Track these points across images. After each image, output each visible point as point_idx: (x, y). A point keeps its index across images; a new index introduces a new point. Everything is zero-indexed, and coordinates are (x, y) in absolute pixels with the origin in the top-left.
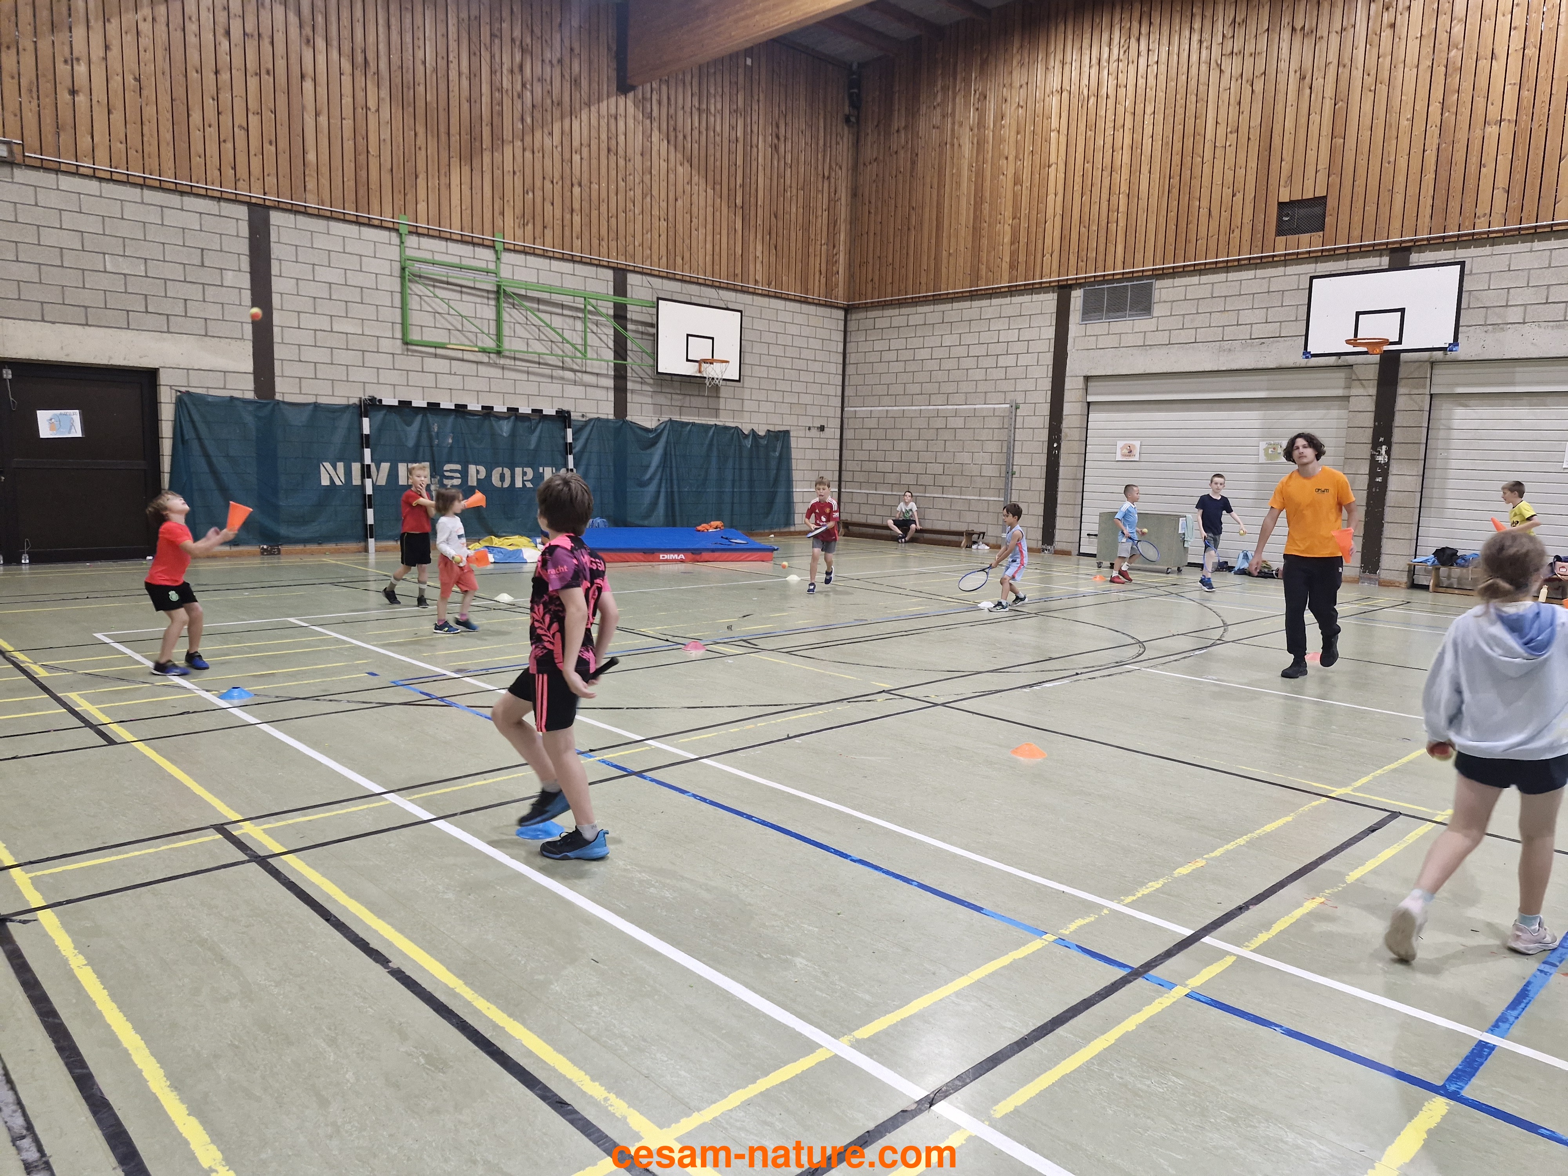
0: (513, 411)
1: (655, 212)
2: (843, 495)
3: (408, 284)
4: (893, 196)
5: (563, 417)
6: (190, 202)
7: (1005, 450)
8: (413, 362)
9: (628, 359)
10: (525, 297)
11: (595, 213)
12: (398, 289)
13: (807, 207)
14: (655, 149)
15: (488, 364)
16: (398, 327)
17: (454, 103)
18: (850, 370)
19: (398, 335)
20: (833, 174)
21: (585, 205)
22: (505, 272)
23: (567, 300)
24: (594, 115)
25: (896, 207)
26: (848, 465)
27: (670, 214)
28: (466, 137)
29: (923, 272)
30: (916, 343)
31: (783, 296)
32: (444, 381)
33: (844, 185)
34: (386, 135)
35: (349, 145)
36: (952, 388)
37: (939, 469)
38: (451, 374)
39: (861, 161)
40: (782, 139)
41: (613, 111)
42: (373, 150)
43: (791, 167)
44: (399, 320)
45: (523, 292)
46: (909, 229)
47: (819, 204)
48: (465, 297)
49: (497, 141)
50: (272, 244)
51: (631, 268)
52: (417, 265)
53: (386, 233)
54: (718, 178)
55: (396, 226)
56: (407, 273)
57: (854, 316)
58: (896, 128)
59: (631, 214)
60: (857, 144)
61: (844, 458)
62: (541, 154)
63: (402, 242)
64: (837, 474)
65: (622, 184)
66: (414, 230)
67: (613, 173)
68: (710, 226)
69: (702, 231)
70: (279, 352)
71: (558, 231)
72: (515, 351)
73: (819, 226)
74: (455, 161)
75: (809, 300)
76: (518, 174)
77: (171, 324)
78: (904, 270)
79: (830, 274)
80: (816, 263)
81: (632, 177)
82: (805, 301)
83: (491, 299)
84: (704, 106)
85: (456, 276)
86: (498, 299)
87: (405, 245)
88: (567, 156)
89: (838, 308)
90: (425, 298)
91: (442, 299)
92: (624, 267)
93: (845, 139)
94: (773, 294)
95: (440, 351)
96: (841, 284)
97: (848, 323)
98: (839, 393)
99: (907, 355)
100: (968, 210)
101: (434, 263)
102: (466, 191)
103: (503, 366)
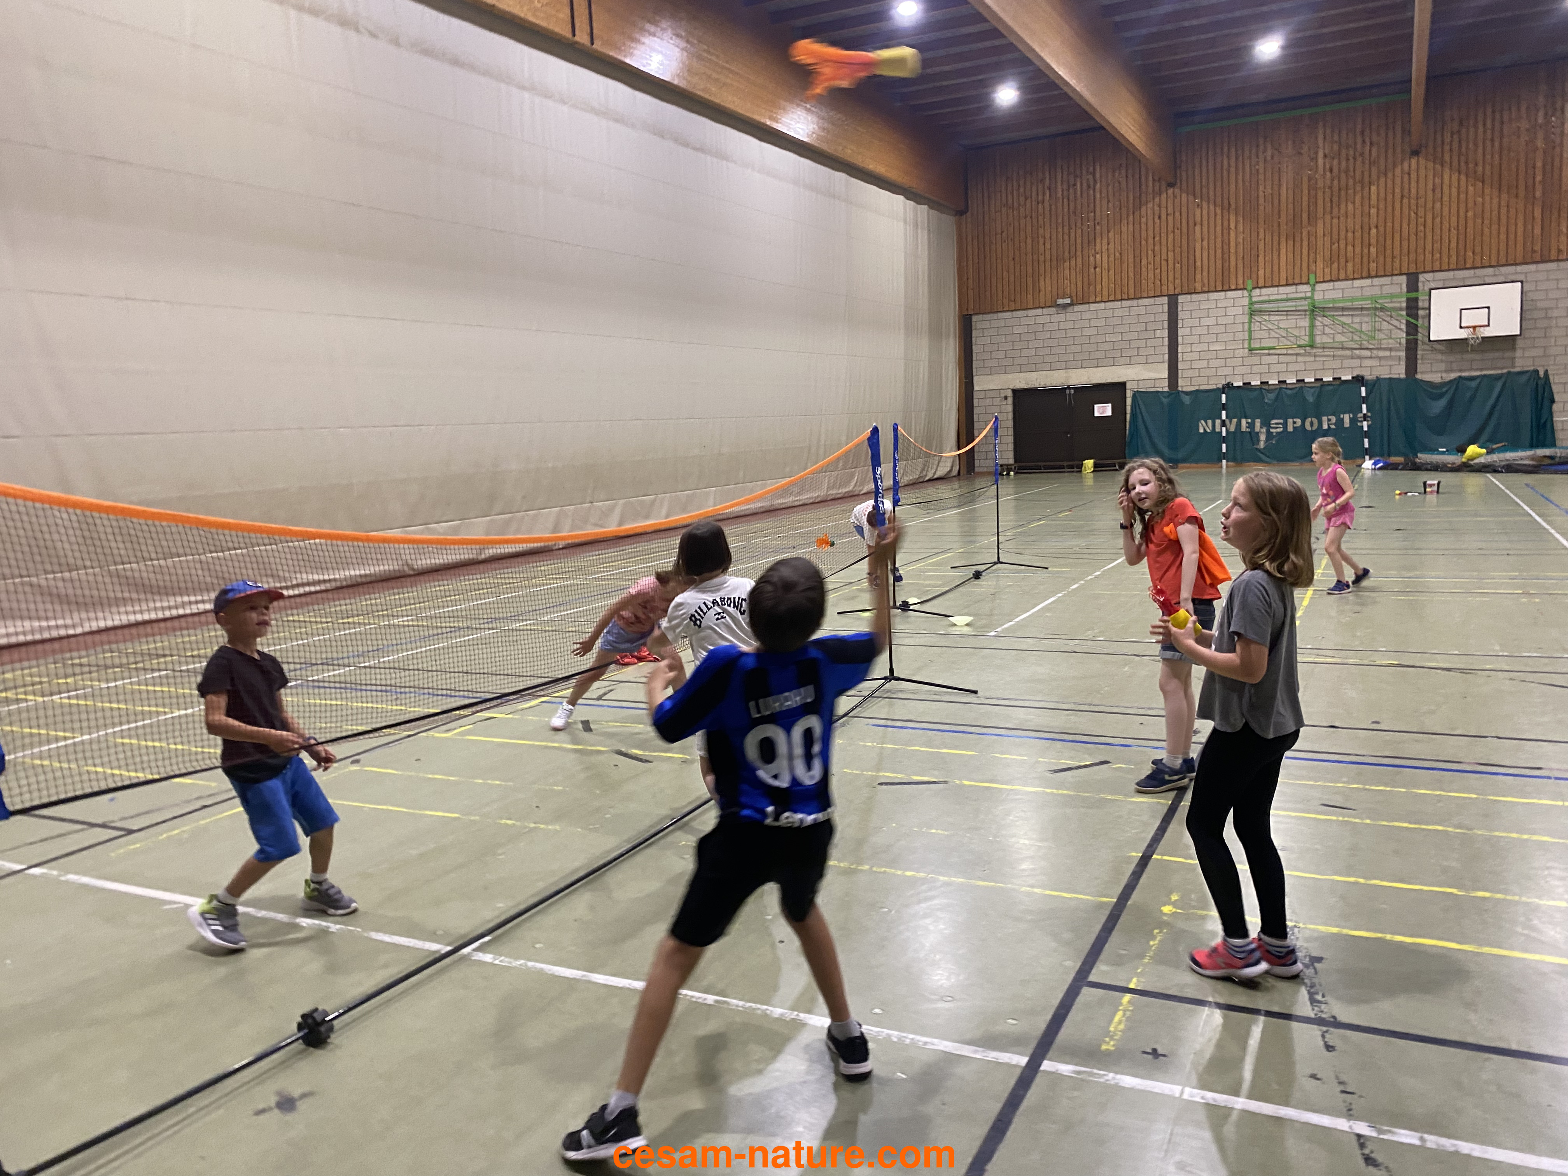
0: (1319, 380)
3: (1253, 316)
5: (1359, 380)
6: (1142, 302)
8: (1255, 360)
10: (1332, 308)
11: (1389, 242)
12: (1247, 320)
14: (1446, 182)
15: (1303, 354)
16: (1246, 342)
19: (1246, 346)
21: (1381, 239)
22: (1318, 296)
23: (1367, 304)
24: (1390, 178)
27: (1461, 223)
32: (1274, 368)
34: (1240, 240)
35: (1219, 251)
38: (1278, 363)
41: (1406, 170)
42: (1232, 250)
44: (1247, 338)
45: (1331, 305)
48: (1289, 317)
49: (1312, 219)
50: (1179, 312)
51: (1421, 270)
52: (1259, 305)
53: (1240, 292)
54: (1513, 184)
55: (1246, 287)
56: (1253, 311)
62: (1345, 217)
63: (1250, 294)
66: (1255, 286)
67: (1406, 211)
70: (1182, 366)
71: (1358, 260)
72: (1323, 343)
74: (1283, 240)
76: (1327, 234)
77: (1131, 360)
83: (1306, 314)
84: (1498, 133)
85: (1284, 306)
86: (1313, 314)
87: (1252, 295)
90: (1264, 323)
91: (1273, 321)
92: (1416, 271)
95: (1272, 351)
101: (1269, 301)
102: (1290, 255)
103: (1315, 354)
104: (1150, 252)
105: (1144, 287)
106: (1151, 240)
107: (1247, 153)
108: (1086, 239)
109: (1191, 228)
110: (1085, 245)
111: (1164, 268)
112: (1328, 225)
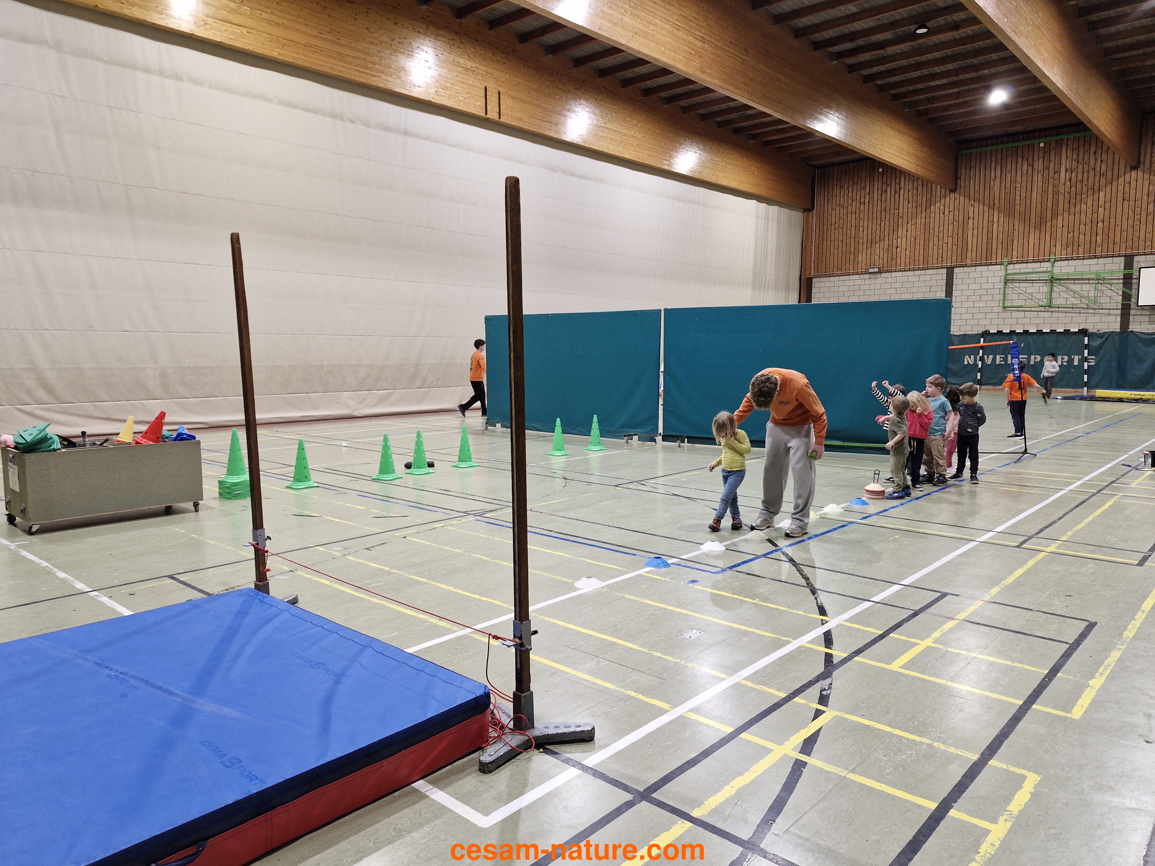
0: (1054, 331)
3: (1007, 284)
5: (1083, 332)
6: (928, 272)
8: (1007, 315)
9: (1132, 299)
11: (1112, 232)
12: (1002, 287)
15: (1044, 311)
16: (1001, 302)
19: (1001, 305)
21: (1106, 230)
22: (1056, 270)
24: (1114, 186)
32: (1020, 321)
34: (1001, 229)
38: (1024, 318)
41: (1128, 180)
42: (995, 237)
44: (1002, 299)
45: (1067, 277)
48: (1034, 285)
49: (1055, 215)
50: (954, 280)
52: (1012, 276)
53: (999, 266)
55: (1003, 263)
56: (1007, 280)
66: (1010, 262)
70: (953, 317)
71: (1087, 245)
72: (1059, 304)
83: (1048, 283)
85: (1030, 277)
86: (1052, 283)
87: (1007, 269)
90: (1015, 288)
91: (1023, 287)
92: (1131, 254)
95: (1019, 309)
101: (1020, 274)
102: (1037, 241)
103: (1052, 312)
104: (935, 238)
105: (930, 261)
106: (937, 229)
107: (1009, 168)
108: (891, 228)
109: (965, 222)
110: (891, 232)
111: (945, 248)
112: (1066, 220)
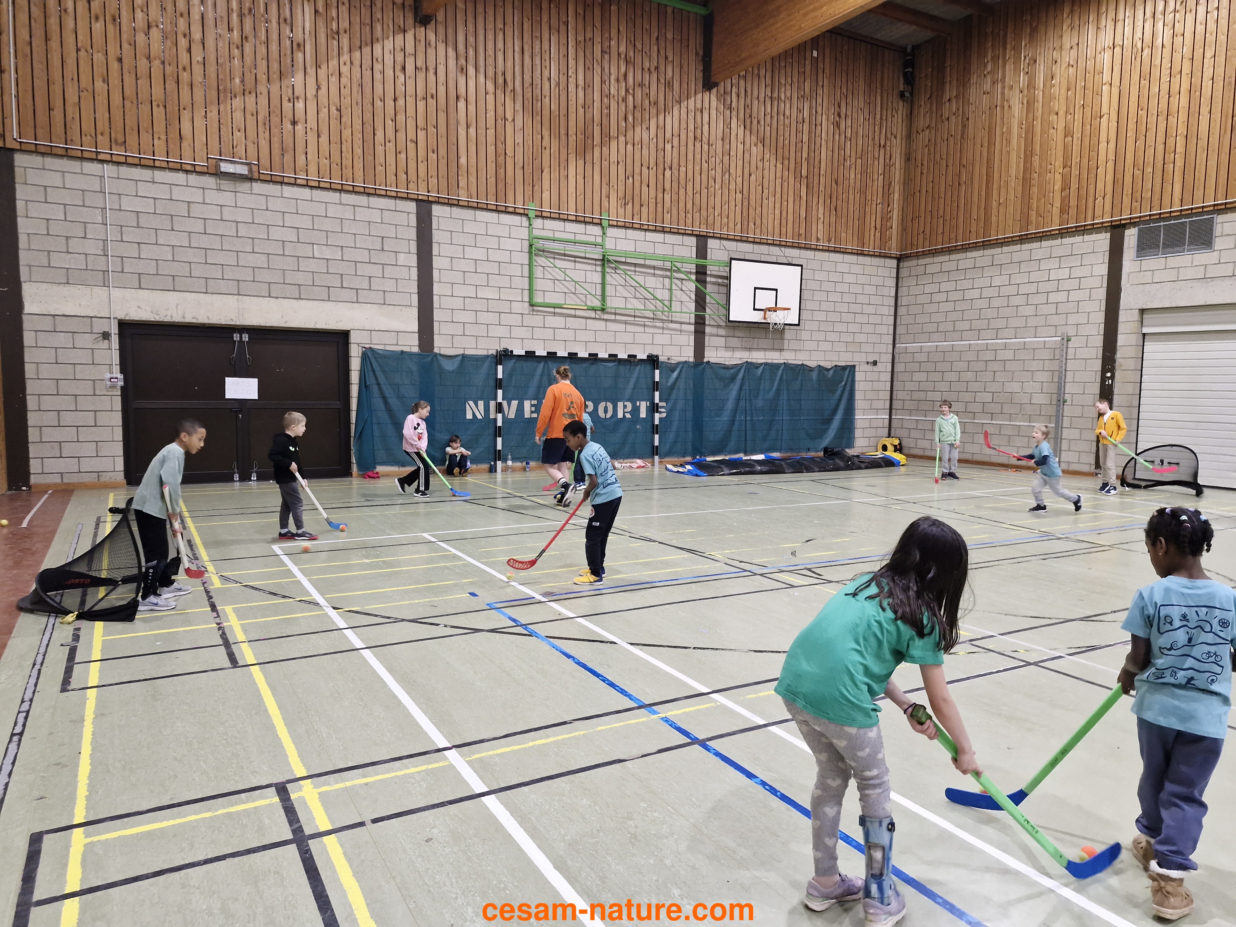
0: (613, 357)
1: (732, 187)
2: (893, 420)
3: (535, 258)
4: (945, 157)
5: (653, 361)
6: (375, 201)
7: (1056, 380)
8: (537, 320)
9: (707, 310)
10: (625, 263)
11: (682, 191)
12: (527, 262)
13: (865, 173)
14: (733, 133)
15: (595, 318)
16: (526, 292)
17: (572, 109)
18: (902, 311)
19: (526, 299)
20: (888, 143)
21: (675, 185)
22: (609, 244)
23: (659, 264)
24: (683, 110)
25: (947, 166)
26: (898, 395)
27: (745, 187)
28: (581, 137)
29: (973, 221)
30: (967, 284)
31: (842, 250)
32: (560, 335)
33: (898, 151)
34: (519, 140)
35: (491, 149)
36: (1002, 323)
37: (988, 397)
38: (565, 328)
39: (914, 130)
40: (843, 116)
41: (699, 106)
42: (510, 153)
43: (851, 140)
44: (527, 287)
45: (623, 260)
46: (959, 184)
47: (876, 170)
48: (578, 266)
49: (606, 137)
50: (433, 231)
51: (711, 235)
52: (541, 242)
53: (518, 218)
54: (786, 154)
55: (526, 212)
56: (534, 249)
57: (905, 264)
58: (948, 97)
59: (713, 189)
60: (911, 116)
61: (894, 389)
62: (640, 146)
63: (530, 225)
64: (888, 402)
65: (705, 165)
66: (539, 214)
67: (698, 157)
68: (778, 195)
69: (772, 199)
70: (438, 315)
71: (652, 208)
72: (615, 308)
73: (875, 187)
74: (572, 157)
75: (865, 253)
76: (621, 163)
77: (359, 296)
78: (954, 221)
79: (884, 229)
80: (871, 221)
81: (713, 159)
82: (862, 254)
83: (599, 265)
84: (776, 95)
85: (571, 249)
86: (603, 265)
87: (533, 226)
88: (661, 146)
89: (890, 257)
90: (547, 268)
91: (559, 269)
92: (705, 234)
93: (900, 113)
94: (833, 249)
95: (557, 310)
96: (894, 237)
97: (901, 270)
98: (892, 332)
99: (958, 296)
100: (1018, 163)
101: (554, 240)
102: (580, 178)
103: (606, 320)
104: (389, 122)
105: (381, 178)
106: (389, 102)
109: (451, 105)
110: (274, 77)
112: (622, 151)
